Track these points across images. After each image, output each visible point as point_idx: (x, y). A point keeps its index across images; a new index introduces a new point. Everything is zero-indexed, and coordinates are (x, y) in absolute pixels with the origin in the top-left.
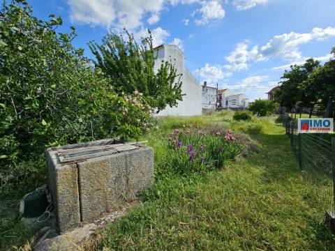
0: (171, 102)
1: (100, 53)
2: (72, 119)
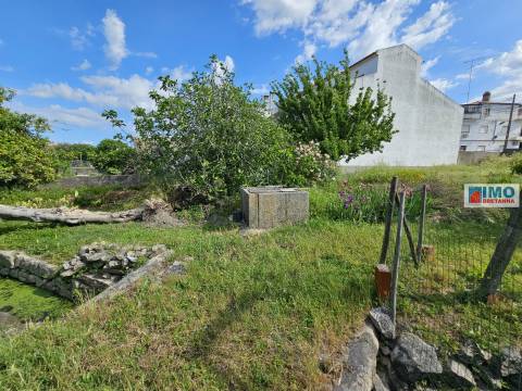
0: (371, 145)
1: (282, 92)
2: (255, 169)
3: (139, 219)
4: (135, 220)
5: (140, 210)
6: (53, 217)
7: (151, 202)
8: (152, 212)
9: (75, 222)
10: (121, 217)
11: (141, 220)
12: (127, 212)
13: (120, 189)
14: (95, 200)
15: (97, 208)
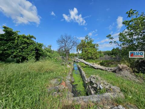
3: (114, 71)
4: (113, 72)
5: (116, 68)
6: (92, 65)
7: (121, 66)
8: (120, 70)
9: (96, 68)
10: (108, 69)
11: (115, 72)
12: (111, 68)
13: (113, 61)
14: (105, 63)
15: (105, 66)
